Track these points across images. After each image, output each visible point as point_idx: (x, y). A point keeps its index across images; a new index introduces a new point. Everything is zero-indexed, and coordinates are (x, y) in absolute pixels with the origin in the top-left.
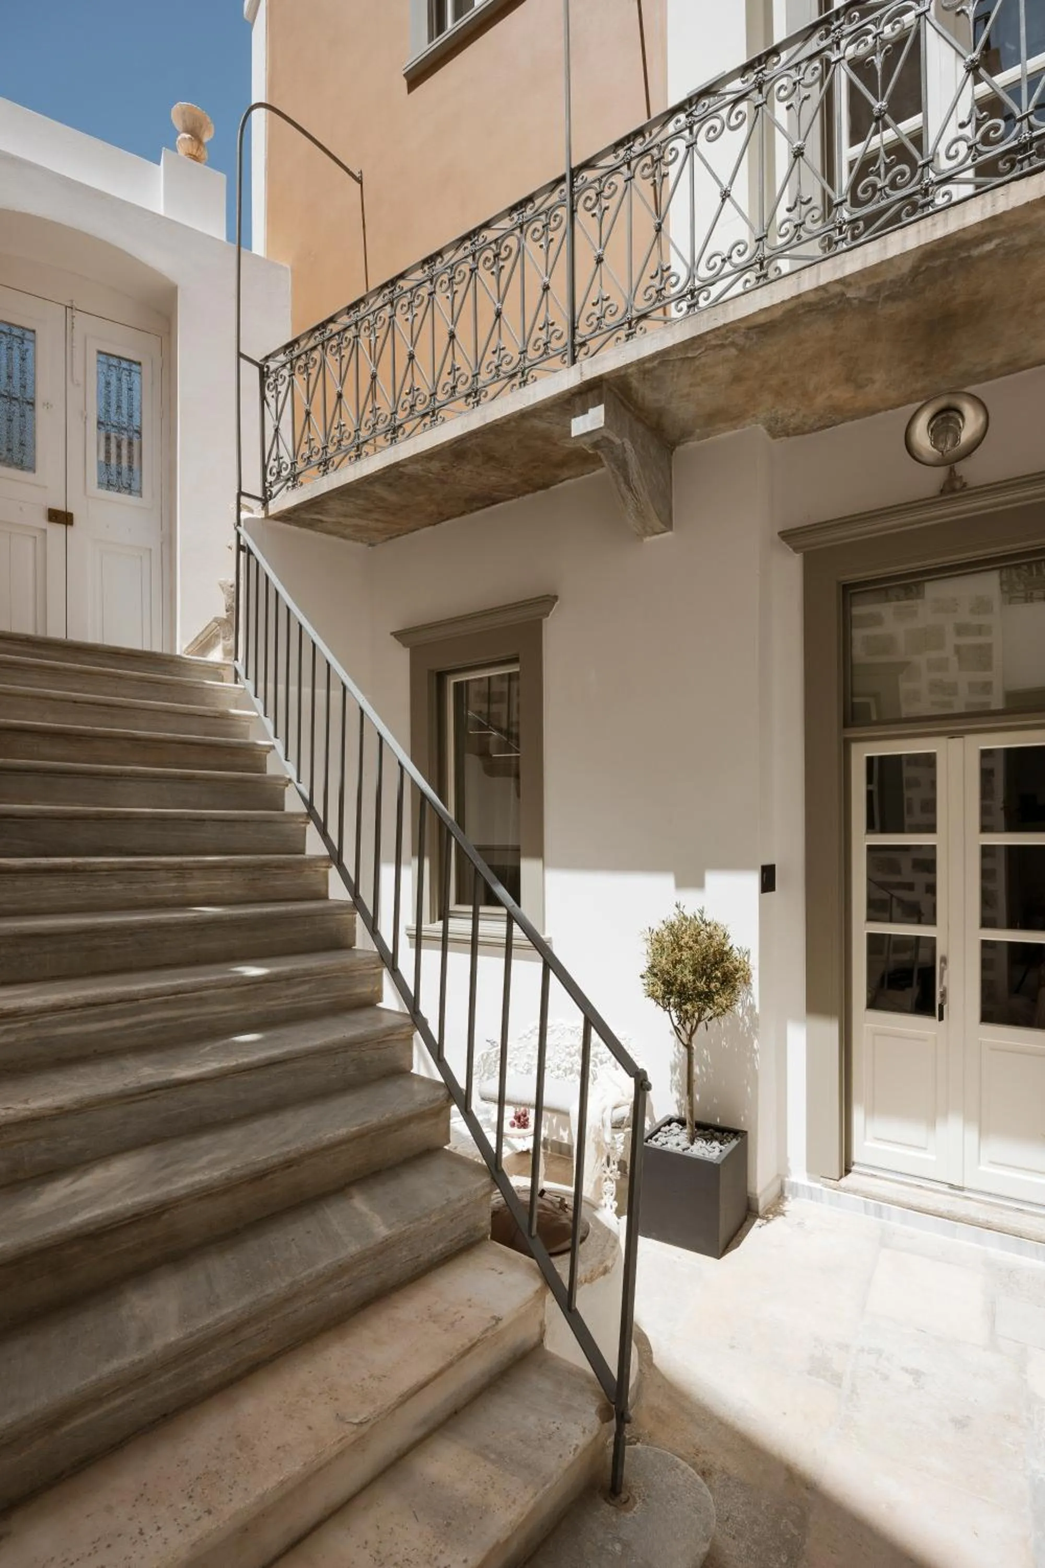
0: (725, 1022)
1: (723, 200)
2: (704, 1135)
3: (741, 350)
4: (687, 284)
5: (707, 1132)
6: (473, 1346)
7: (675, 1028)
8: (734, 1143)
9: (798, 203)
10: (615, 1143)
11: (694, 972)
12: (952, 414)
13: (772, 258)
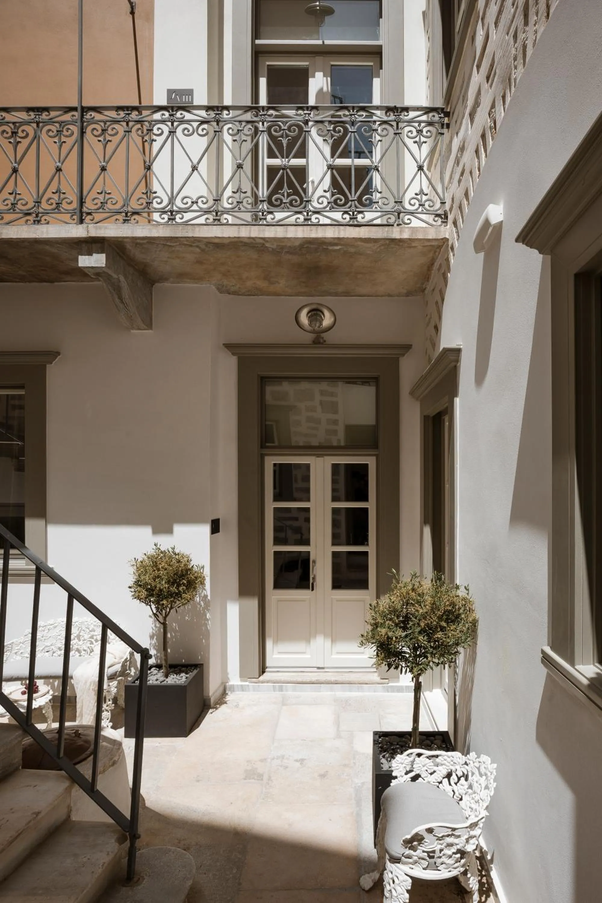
0: (188, 607)
1: (193, 170)
2: (174, 671)
3: (203, 250)
4: (168, 206)
5: (176, 669)
6: (19, 834)
7: (154, 614)
8: (195, 672)
9: (239, 191)
10: (110, 688)
11: (168, 582)
12: (319, 313)
13: (223, 213)
